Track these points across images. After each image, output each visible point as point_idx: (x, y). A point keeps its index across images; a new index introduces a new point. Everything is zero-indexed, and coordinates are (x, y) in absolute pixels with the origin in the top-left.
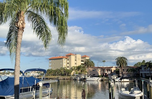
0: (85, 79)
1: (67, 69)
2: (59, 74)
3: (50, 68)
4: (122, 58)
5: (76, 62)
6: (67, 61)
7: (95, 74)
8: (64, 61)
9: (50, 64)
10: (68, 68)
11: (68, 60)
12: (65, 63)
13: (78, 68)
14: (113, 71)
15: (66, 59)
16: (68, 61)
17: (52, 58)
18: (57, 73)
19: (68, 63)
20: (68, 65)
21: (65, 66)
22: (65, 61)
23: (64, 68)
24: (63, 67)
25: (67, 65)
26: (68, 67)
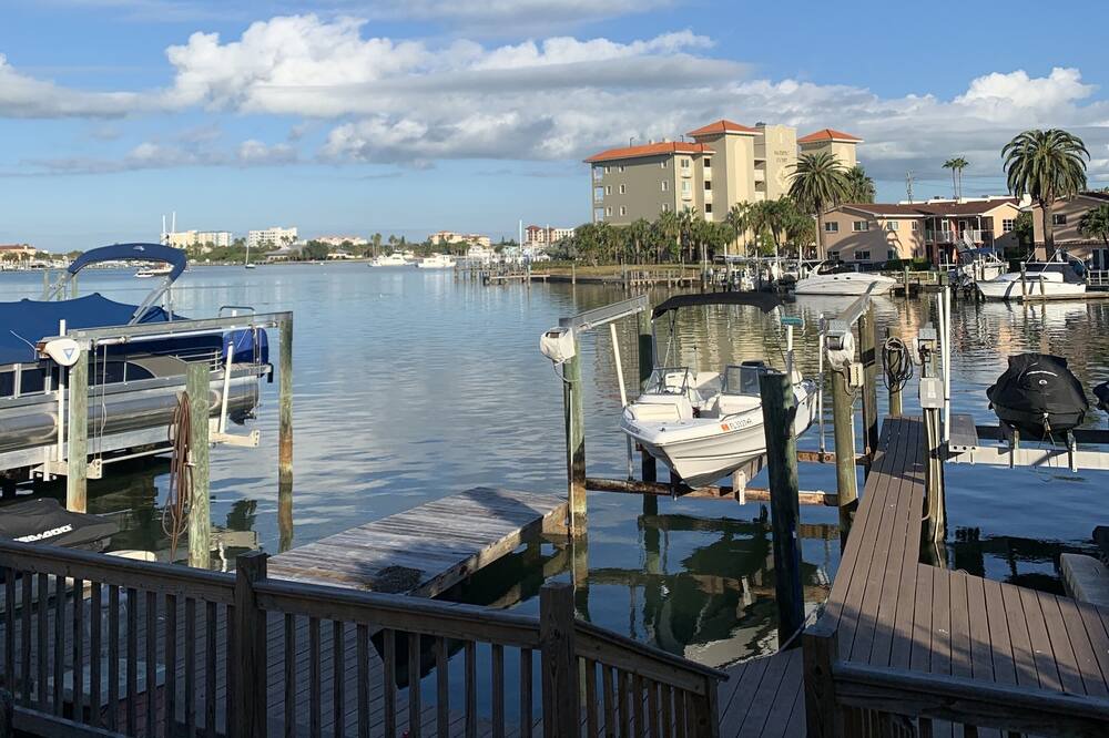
0: (789, 283)
1: (704, 223)
2: (652, 250)
3: (599, 216)
4: (1042, 137)
5: (759, 175)
6: (699, 174)
7: (867, 254)
8: (680, 171)
9: (599, 194)
10: (709, 217)
11: (707, 163)
12: (691, 184)
13: (769, 214)
14: (998, 231)
15: (694, 157)
16: (708, 173)
17: (606, 158)
18: (642, 246)
19: (708, 185)
20: (709, 196)
21: (690, 205)
22: (690, 171)
23: (681, 215)
24: (680, 208)
25: (700, 197)
26: (709, 208)
